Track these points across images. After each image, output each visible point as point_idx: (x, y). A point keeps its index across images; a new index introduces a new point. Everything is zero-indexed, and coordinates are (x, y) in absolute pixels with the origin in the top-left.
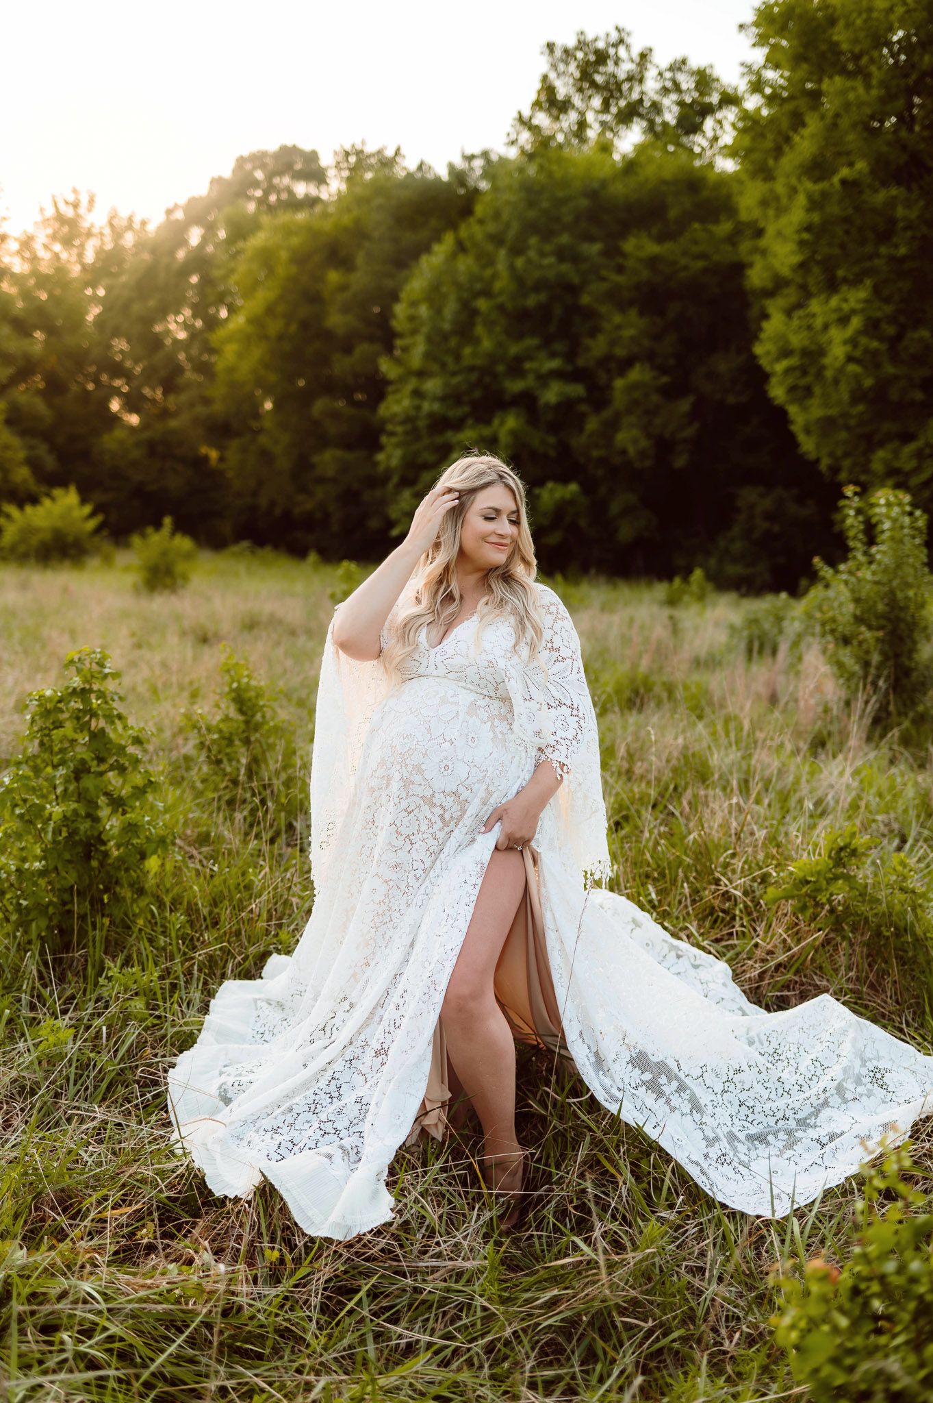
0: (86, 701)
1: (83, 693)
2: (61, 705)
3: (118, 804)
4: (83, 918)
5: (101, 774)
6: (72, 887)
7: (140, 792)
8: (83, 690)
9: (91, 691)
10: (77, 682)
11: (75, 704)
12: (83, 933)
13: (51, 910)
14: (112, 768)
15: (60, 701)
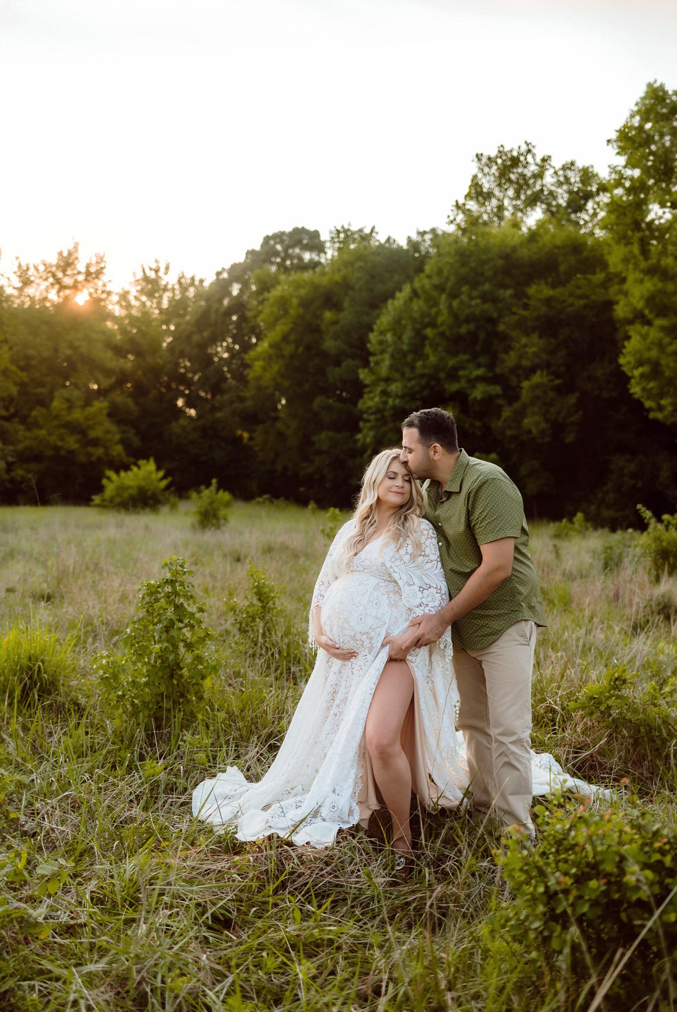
0: (173, 587)
1: (172, 582)
2: (159, 590)
3: (189, 646)
4: (169, 711)
5: (181, 629)
6: (163, 693)
7: (202, 640)
8: (172, 580)
9: (176, 581)
10: (168, 576)
11: (168, 589)
12: (168, 719)
13: (151, 706)
14: (186, 626)
15: (159, 587)
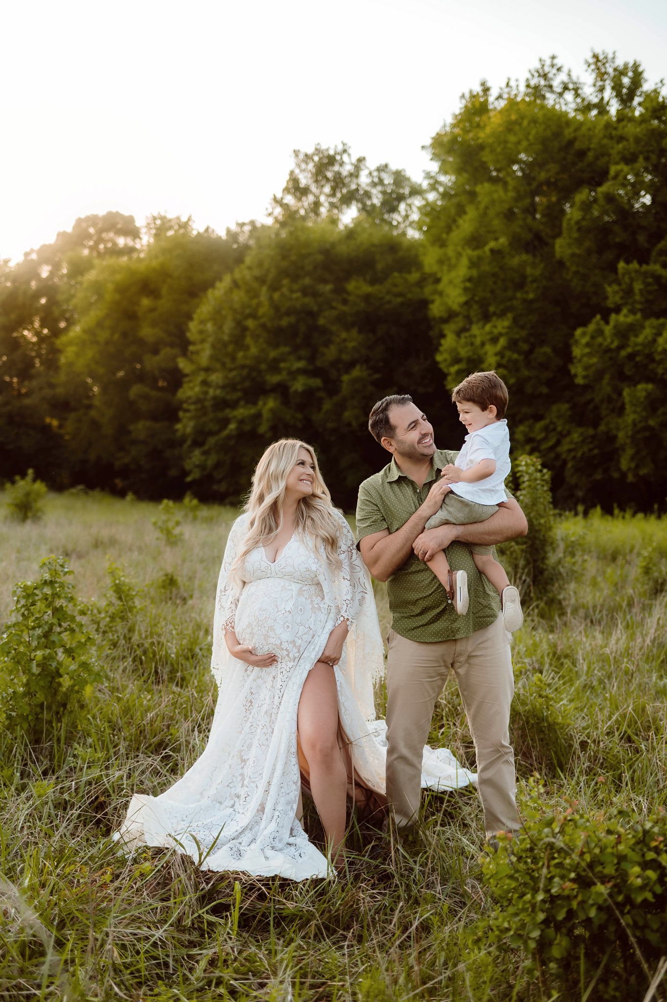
0: (53, 588)
1: (51, 583)
2: (36, 592)
3: (69, 652)
4: (50, 722)
5: (60, 633)
6: (43, 703)
7: (82, 645)
8: (51, 581)
9: (56, 582)
10: (47, 576)
11: (47, 590)
12: (49, 733)
13: (30, 718)
14: (66, 630)
15: (35, 588)
